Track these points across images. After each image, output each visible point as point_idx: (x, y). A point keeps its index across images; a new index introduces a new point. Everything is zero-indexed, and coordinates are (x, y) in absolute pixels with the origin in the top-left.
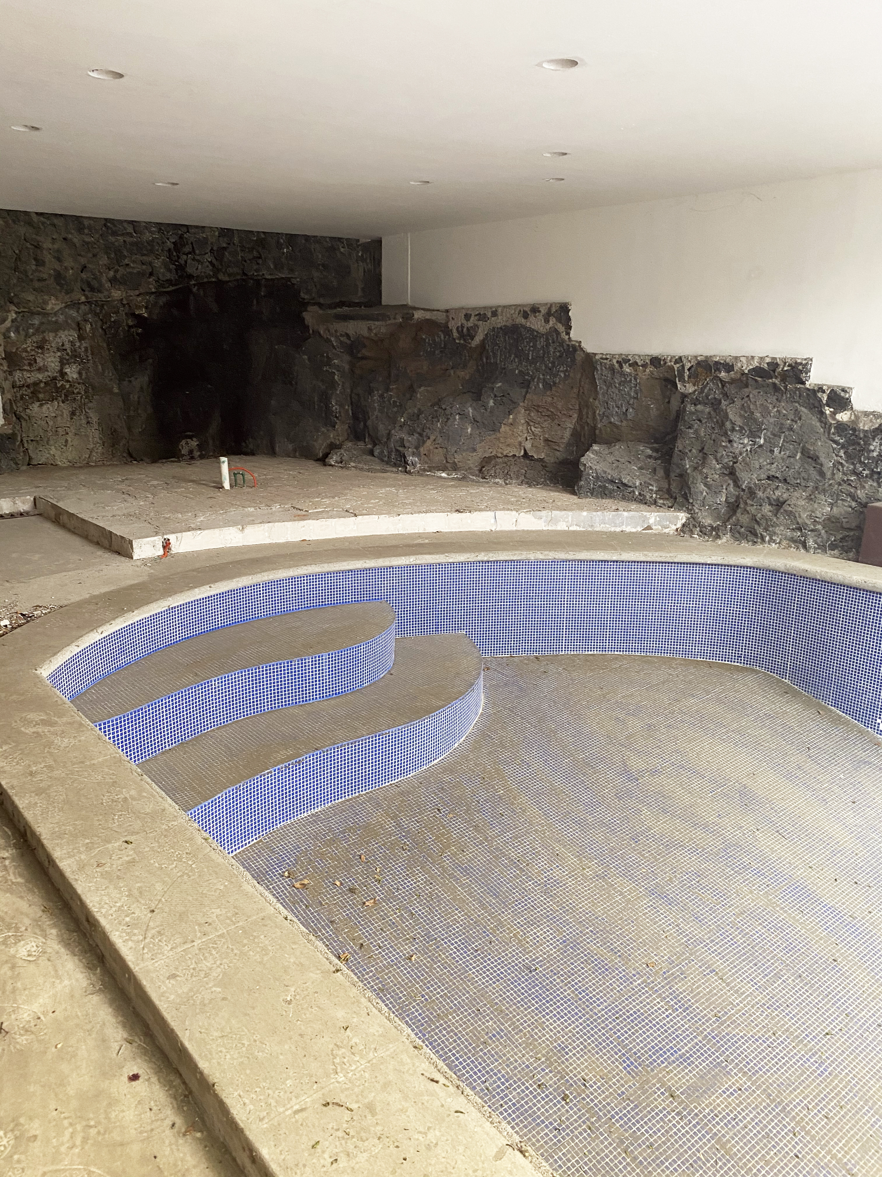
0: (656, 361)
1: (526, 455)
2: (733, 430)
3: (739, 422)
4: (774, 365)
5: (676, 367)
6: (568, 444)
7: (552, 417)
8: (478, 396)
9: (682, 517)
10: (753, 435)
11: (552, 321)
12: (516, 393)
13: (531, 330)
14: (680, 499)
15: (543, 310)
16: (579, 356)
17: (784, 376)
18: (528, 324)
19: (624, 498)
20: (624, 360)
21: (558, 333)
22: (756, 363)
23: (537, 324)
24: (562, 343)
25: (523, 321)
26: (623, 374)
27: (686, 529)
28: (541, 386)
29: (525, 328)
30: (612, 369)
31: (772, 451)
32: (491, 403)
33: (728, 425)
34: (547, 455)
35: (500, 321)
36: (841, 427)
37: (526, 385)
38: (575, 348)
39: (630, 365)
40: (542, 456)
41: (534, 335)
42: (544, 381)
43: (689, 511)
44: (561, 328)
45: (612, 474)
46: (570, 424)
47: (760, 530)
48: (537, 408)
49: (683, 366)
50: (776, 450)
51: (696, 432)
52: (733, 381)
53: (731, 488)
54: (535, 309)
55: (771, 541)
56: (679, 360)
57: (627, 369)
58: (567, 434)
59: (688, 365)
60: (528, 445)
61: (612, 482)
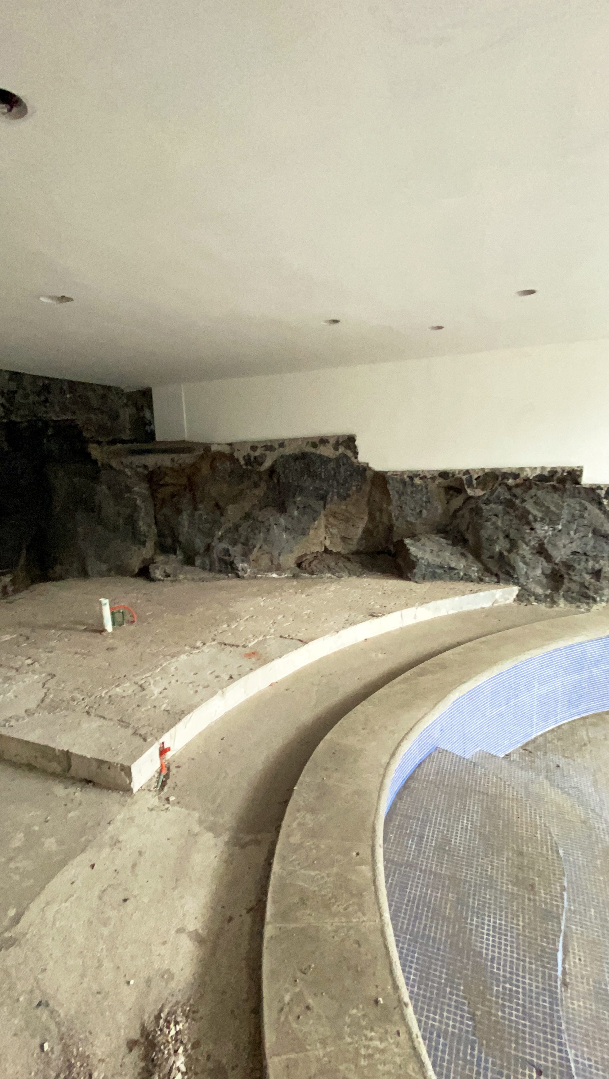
0: (444, 474)
1: (326, 551)
2: (535, 520)
3: (539, 515)
4: (553, 472)
5: (464, 478)
6: (361, 539)
7: (347, 520)
8: (282, 509)
9: (515, 590)
10: (552, 523)
11: (341, 449)
12: (318, 505)
13: (321, 456)
14: (502, 576)
15: (332, 441)
16: (369, 474)
17: (562, 481)
18: (318, 452)
19: (451, 579)
20: (413, 476)
21: (348, 458)
22: (538, 472)
23: (326, 451)
24: (352, 464)
25: (313, 450)
26: (413, 485)
27: (519, 598)
28: (336, 497)
29: (316, 455)
30: (404, 483)
31: (569, 534)
32: (296, 513)
33: (531, 518)
34: (344, 549)
35: (288, 451)
37: (323, 498)
38: (365, 468)
39: (421, 478)
40: (339, 550)
41: (325, 461)
42: (338, 493)
43: (517, 584)
44: (349, 453)
45: (438, 561)
46: (361, 525)
47: (591, 593)
48: (334, 515)
49: (471, 477)
50: (572, 533)
51: (494, 523)
52: (517, 486)
53: (545, 564)
54: (323, 441)
55: (602, 600)
56: (467, 472)
57: (417, 481)
58: (360, 531)
59: (475, 476)
60: (327, 543)
61: (441, 567)
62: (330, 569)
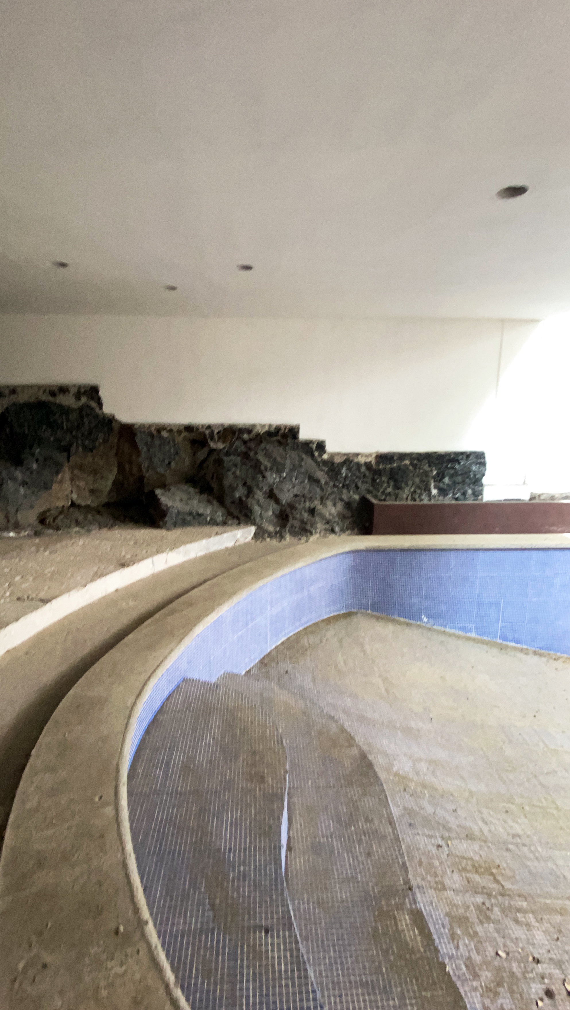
0: (189, 428)
1: (73, 504)
2: (266, 470)
3: (269, 465)
4: (278, 429)
5: (207, 432)
6: (111, 491)
7: (95, 472)
8: (18, 462)
9: (253, 529)
10: (279, 471)
11: (84, 400)
12: (60, 457)
13: (60, 406)
14: (242, 518)
15: (73, 391)
16: (115, 426)
17: (285, 436)
18: (57, 401)
19: (200, 524)
20: (160, 429)
21: (92, 409)
22: (266, 429)
23: (68, 401)
24: (97, 416)
25: (51, 399)
26: (160, 437)
27: (256, 536)
28: (81, 449)
29: (55, 404)
30: (152, 436)
31: (291, 480)
32: (35, 466)
33: (262, 468)
34: (93, 501)
35: (22, 398)
36: (325, 463)
37: (67, 450)
38: (110, 421)
39: (167, 432)
40: (89, 503)
41: (65, 411)
42: (84, 446)
43: (253, 523)
44: (93, 404)
46: (111, 478)
47: (308, 527)
48: (81, 467)
49: (212, 432)
50: (294, 479)
51: (234, 473)
52: (251, 440)
53: (275, 506)
54: (63, 390)
55: (316, 533)
56: (209, 427)
57: (165, 434)
58: (110, 483)
59: (216, 432)
60: (74, 496)
61: (190, 514)
62: (78, 523)
